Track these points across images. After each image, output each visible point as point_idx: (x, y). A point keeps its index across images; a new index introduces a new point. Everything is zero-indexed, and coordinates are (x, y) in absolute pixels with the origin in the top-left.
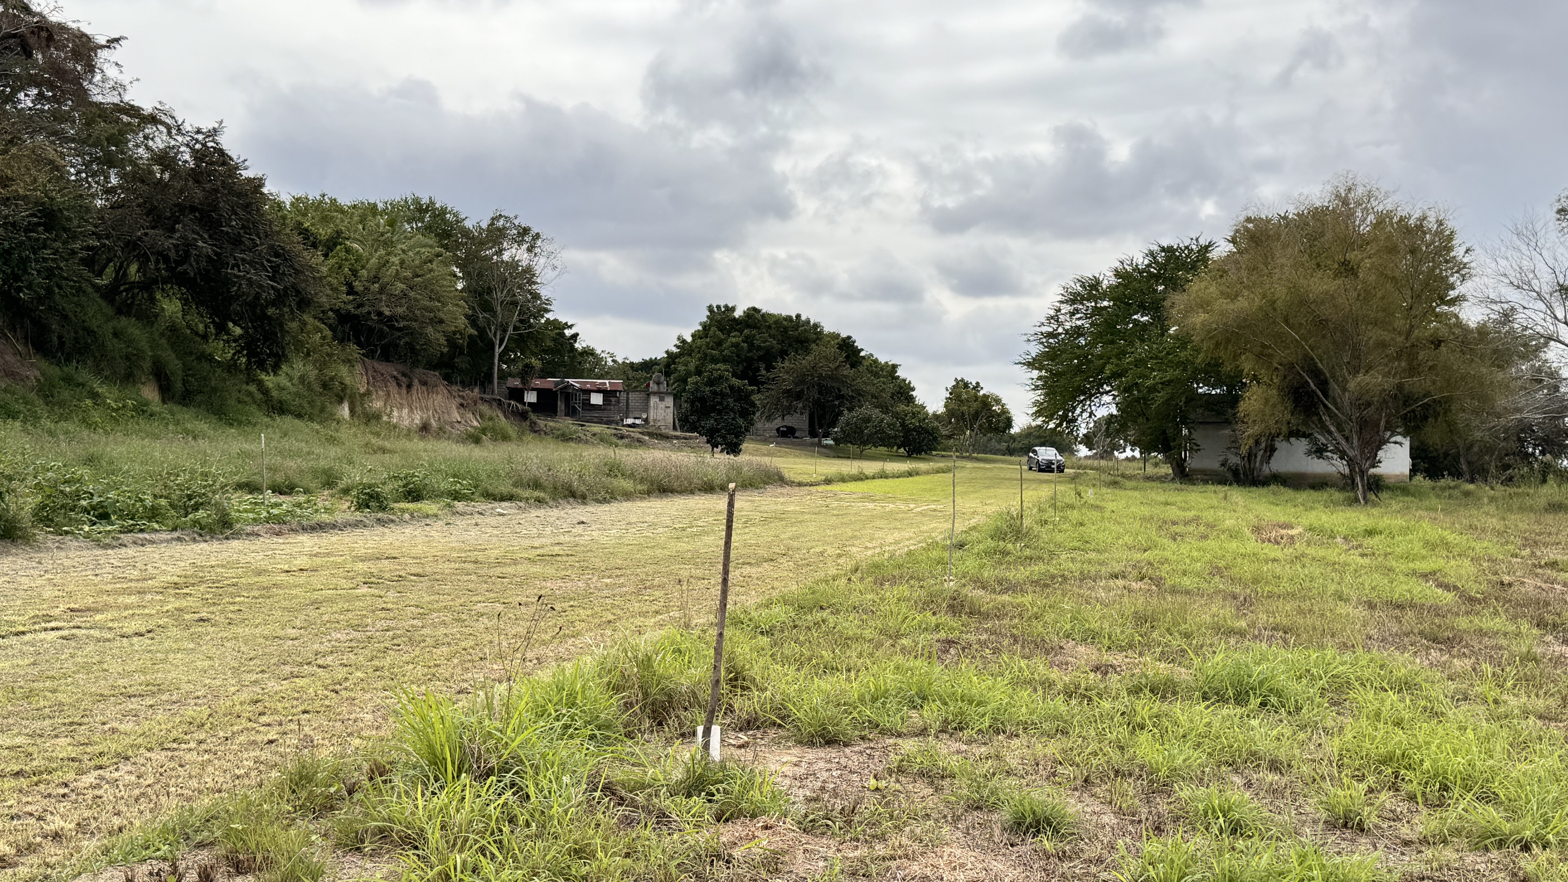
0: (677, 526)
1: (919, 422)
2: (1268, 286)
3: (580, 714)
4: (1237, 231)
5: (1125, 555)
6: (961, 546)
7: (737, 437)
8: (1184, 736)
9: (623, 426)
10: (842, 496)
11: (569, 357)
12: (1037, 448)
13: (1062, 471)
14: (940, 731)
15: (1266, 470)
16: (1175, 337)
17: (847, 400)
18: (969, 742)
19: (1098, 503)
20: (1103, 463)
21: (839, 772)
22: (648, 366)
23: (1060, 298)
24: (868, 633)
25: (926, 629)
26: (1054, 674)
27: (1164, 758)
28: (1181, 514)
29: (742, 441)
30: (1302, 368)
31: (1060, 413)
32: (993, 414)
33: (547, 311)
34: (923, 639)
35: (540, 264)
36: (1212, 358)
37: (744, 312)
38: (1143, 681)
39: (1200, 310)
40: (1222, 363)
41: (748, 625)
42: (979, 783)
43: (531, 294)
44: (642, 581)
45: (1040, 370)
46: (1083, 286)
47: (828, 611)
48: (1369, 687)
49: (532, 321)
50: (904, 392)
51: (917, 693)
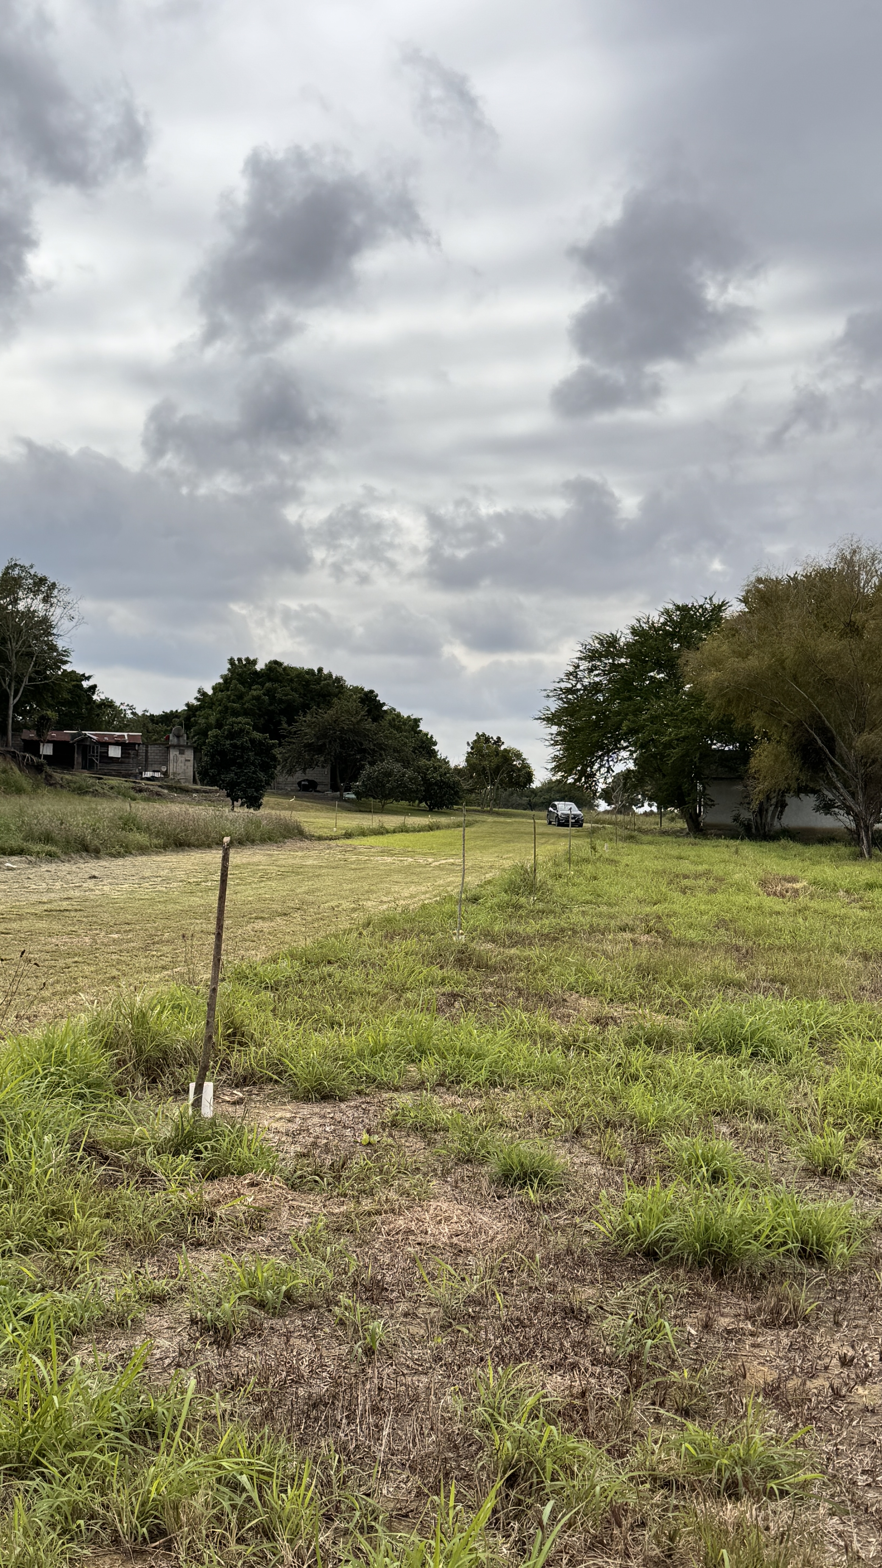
0: (191, 881)
1: (441, 776)
2: (777, 646)
3: (69, 1072)
4: (748, 592)
5: (633, 908)
6: (475, 900)
7: (257, 791)
8: (676, 1087)
9: (142, 779)
10: (361, 850)
11: (87, 709)
12: (556, 803)
13: (581, 826)
14: (437, 1085)
15: (777, 825)
16: (690, 694)
17: (369, 754)
18: (467, 1094)
19: (612, 857)
20: (620, 817)
21: (333, 1127)
22: (168, 718)
23: (578, 654)
24: (372, 988)
25: (432, 983)
26: (555, 1027)
27: (654, 1109)
28: (692, 868)
29: (262, 796)
30: (811, 726)
31: (579, 768)
32: (514, 769)
33: (66, 662)
34: (427, 993)
35: (56, 614)
36: (724, 715)
37: (266, 665)
38: (641, 1033)
39: (713, 669)
40: (734, 721)
41: (253, 981)
42: (470, 1136)
43: (47, 645)
44: (151, 935)
45: (559, 725)
46: (601, 643)
47: (336, 965)
48: (856, 1037)
49: (48, 673)
50: (426, 746)
51: (416, 1047)
